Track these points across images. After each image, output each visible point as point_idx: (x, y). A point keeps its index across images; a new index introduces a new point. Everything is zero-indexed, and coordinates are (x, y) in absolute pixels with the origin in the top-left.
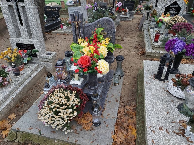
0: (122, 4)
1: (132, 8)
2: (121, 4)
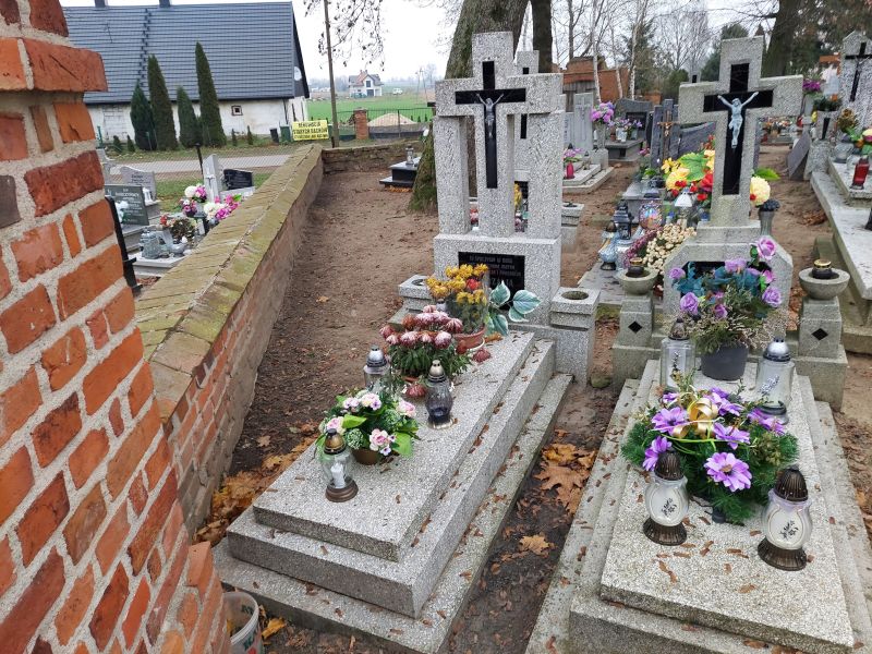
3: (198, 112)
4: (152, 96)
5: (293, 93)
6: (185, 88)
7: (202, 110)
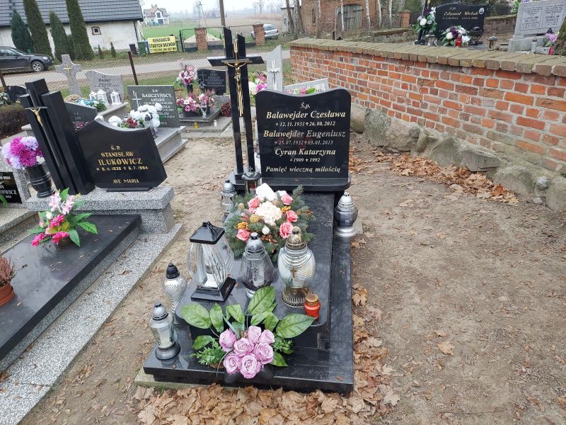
3: (68, 31)
4: (29, 20)
6: (56, 13)
7: (72, 29)
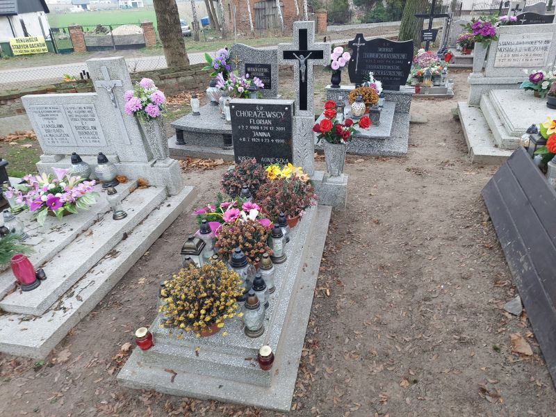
0: (349, 58)
1: (399, 74)
2: (347, 56)
5: (15, 10)
